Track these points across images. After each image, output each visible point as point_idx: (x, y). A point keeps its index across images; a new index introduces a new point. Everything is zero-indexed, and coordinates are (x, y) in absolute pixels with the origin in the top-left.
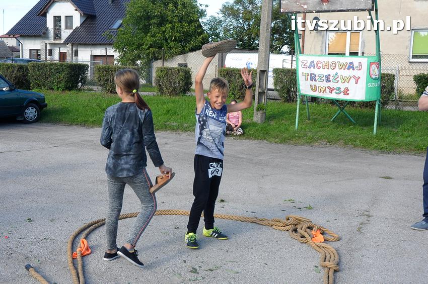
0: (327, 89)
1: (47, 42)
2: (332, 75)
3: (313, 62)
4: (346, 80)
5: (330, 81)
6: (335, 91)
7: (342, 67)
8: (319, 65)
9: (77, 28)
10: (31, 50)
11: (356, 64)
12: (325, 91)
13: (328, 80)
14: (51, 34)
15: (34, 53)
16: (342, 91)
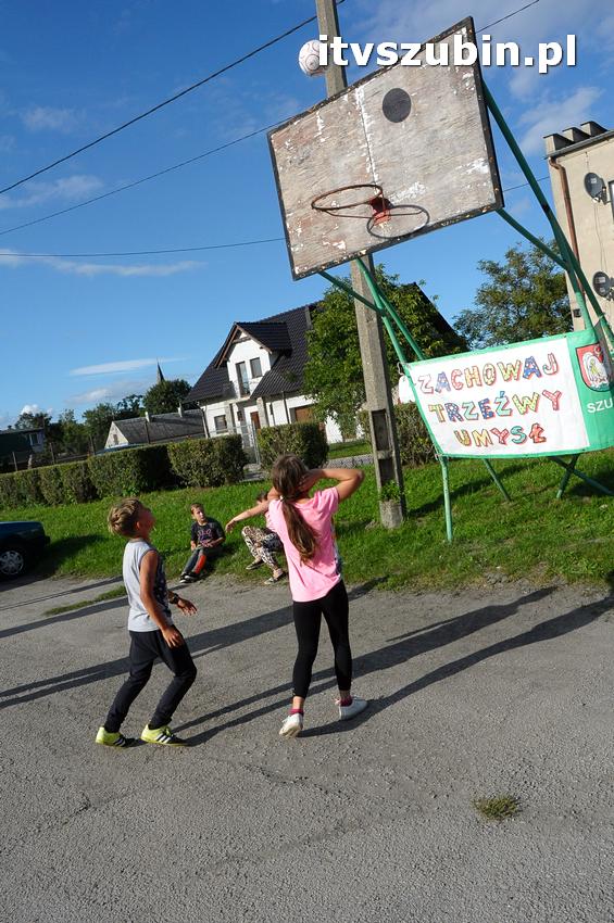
0: (492, 435)
1: (231, 401)
2: (492, 400)
3: (442, 375)
4: (529, 405)
5: (492, 415)
6: (511, 437)
7: (512, 374)
8: (458, 379)
9: (267, 373)
10: (216, 418)
11: (541, 361)
12: (488, 442)
13: (489, 415)
14: (238, 391)
15: (221, 420)
16: (528, 434)
